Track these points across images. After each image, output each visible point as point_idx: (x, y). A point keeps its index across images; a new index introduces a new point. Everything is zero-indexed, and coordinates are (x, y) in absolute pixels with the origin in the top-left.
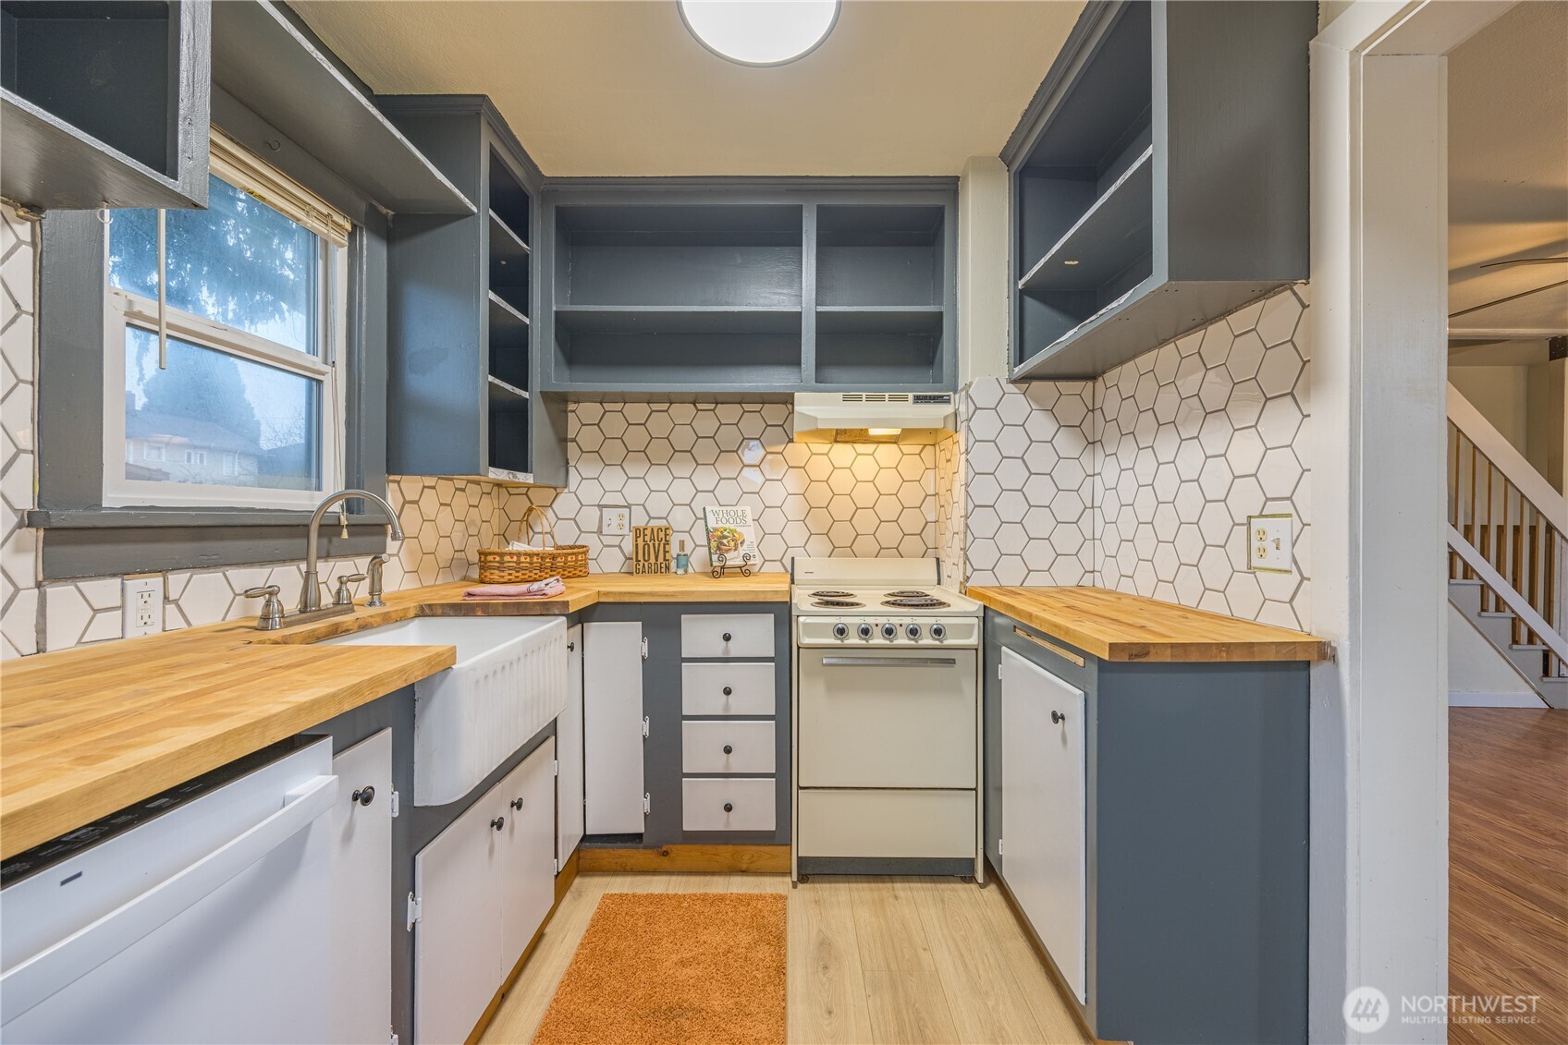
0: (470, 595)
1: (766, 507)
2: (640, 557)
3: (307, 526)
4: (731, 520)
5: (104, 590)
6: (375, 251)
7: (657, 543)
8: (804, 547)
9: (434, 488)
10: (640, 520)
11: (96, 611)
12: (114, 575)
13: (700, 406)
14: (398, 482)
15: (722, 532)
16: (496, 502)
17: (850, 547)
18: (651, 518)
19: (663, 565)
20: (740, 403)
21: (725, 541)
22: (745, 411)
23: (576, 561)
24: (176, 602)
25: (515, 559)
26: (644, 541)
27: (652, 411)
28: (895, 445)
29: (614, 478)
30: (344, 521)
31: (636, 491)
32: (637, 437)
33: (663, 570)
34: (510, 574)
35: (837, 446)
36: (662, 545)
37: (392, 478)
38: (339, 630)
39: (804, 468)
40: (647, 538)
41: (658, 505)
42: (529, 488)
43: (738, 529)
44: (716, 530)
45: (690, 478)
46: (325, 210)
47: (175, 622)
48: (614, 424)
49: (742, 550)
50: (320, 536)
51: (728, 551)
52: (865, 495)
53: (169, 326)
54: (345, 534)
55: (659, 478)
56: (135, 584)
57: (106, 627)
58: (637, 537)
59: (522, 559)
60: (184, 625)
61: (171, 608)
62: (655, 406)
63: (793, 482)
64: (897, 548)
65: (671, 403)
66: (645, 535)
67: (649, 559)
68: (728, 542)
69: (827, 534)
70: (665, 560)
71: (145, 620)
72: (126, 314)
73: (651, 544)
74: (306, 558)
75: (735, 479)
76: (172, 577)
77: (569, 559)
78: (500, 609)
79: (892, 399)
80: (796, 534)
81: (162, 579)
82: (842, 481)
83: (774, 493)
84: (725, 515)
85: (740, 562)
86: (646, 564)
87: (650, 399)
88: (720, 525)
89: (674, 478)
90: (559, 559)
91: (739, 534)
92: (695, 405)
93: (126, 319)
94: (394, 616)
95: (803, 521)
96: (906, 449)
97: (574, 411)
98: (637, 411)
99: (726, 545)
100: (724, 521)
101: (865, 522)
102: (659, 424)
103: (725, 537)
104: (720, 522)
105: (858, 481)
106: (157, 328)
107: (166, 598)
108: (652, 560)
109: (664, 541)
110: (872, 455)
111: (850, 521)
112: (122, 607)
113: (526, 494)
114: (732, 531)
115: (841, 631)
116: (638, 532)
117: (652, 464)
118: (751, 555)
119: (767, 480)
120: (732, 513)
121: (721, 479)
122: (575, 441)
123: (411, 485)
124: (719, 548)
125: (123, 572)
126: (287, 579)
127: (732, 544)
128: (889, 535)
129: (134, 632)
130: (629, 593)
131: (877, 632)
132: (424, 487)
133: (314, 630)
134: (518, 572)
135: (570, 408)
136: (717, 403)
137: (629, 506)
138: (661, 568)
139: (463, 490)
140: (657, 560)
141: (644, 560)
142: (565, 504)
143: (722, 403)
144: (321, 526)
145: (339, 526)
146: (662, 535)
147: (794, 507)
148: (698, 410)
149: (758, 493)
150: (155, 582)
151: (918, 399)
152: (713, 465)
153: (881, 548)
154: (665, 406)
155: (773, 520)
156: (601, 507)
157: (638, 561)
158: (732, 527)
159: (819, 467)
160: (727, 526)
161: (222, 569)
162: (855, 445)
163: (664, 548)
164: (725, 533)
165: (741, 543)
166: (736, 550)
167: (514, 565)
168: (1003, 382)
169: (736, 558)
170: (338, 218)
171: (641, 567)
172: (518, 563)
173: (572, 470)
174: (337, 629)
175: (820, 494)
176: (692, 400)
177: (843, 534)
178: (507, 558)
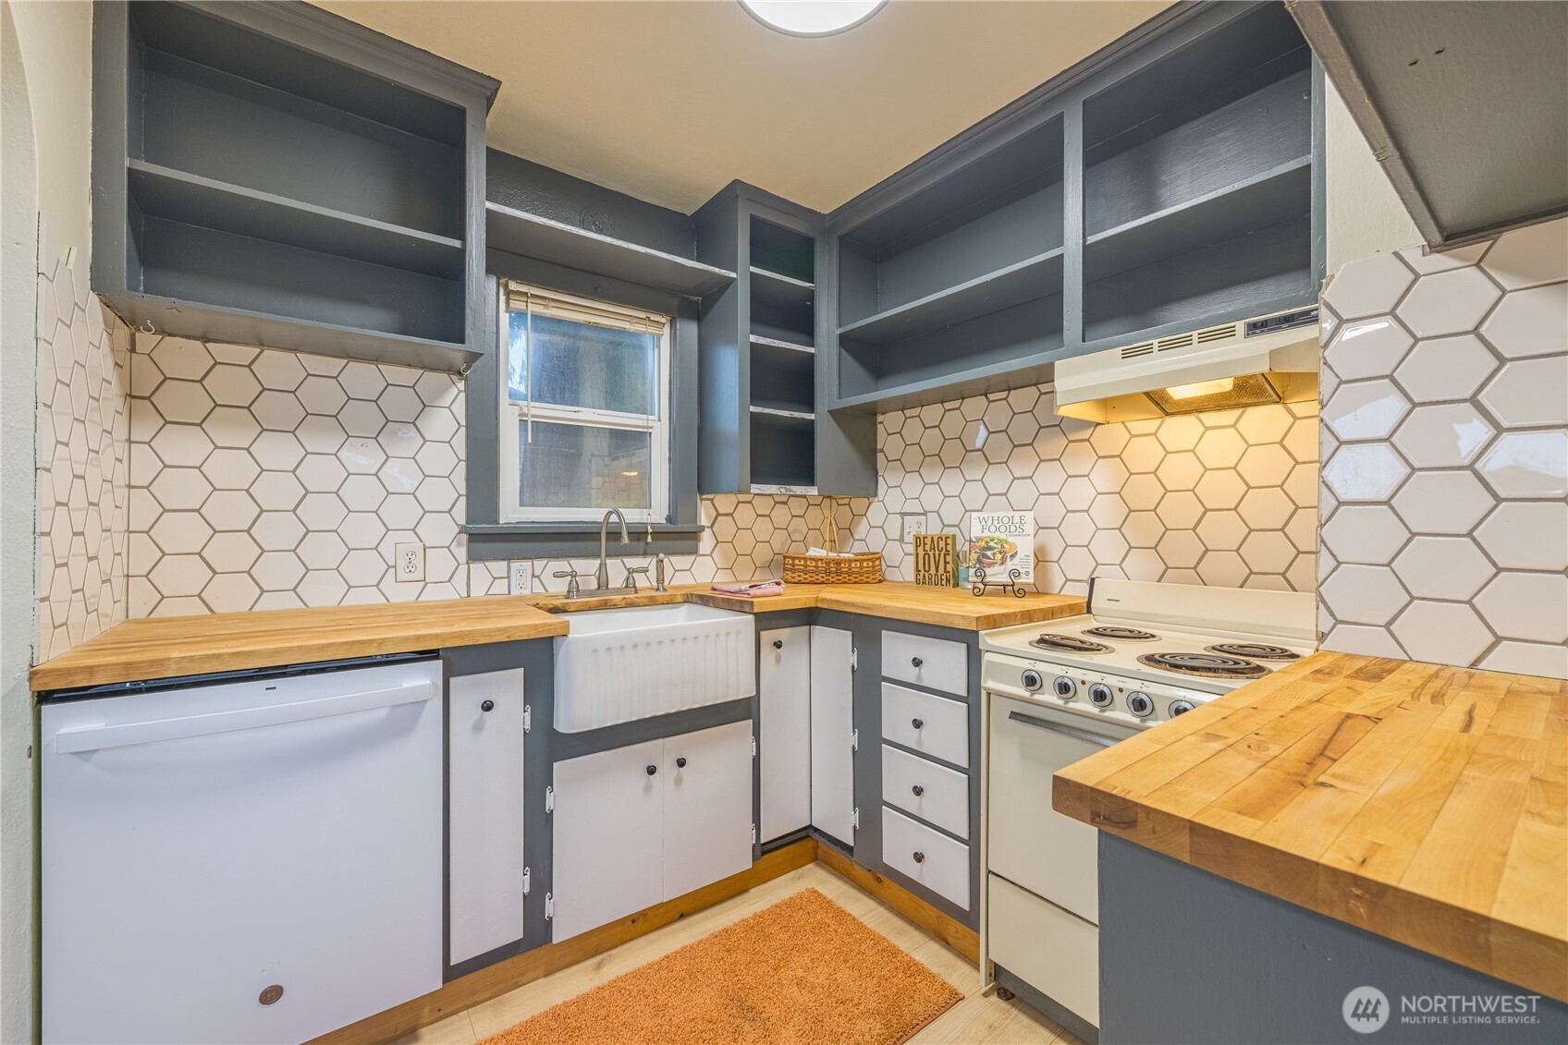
0: (714, 589)
1: (1068, 511)
2: (921, 568)
3: (600, 533)
4: (1003, 529)
5: (499, 567)
6: (690, 329)
7: (937, 552)
8: (1120, 565)
9: (750, 502)
10: (934, 529)
11: (495, 578)
12: (504, 560)
13: (991, 397)
14: (712, 500)
15: (987, 543)
16: (827, 513)
17: (1195, 568)
18: (945, 526)
19: (944, 577)
20: (1035, 385)
21: (989, 553)
22: (1041, 394)
23: (861, 567)
24: (538, 577)
25: (802, 562)
26: (924, 550)
27: (946, 411)
28: (1279, 407)
29: (912, 485)
30: (650, 530)
31: (931, 498)
32: (932, 440)
33: (944, 582)
34: (799, 576)
35: (1169, 420)
36: (942, 555)
37: (704, 497)
38: (608, 604)
39: (1119, 456)
40: (928, 548)
41: (951, 512)
42: (850, 498)
43: (1010, 539)
44: (979, 539)
45: (981, 480)
46: (643, 315)
47: (538, 589)
48: (913, 430)
49: (1010, 565)
50: (607, 540)
51: (990, 565)
52: (1222, 489)
53: (533, 416)
54: (649, 540)
55: (952, 482)
56: (516, 565)
57: (500, 588)
58: (917, 546)
59: (809, 563)
60: (544, 591)
61: (536, 580)
62: (948, 405)
63: (1104, 476)
64: (1283, 575)
65: (963, 399)
66: (925, 544)
67: (929, 570)
68: (994, 554)
69: (1155, 548)
70: (946, 571)
71: (521, 585)
72: (520, 415)
73: (931, 554)
74: (597, 555)
75: (1031, 478)
76: (536, 562)
77: (853, 565)
78: (720, 602)
79: (1202, 339)
80: (1108, 547)
81: (530, 563)
82: (1180, 471)
83: (1078, 494)
84: (995, 522)
85: (1005, 579)
86: (926, 574)
87: (942, 396)
88: (987, 533)
89: (966, 481)
90: (843, 565)
91: (1011, 545)
92: (986, 397)
93: (519, 418)
94: (660, 600)
95: (1119, 529)
96: (1299, 409)
97: (882, 423)
98: (932, 413)
99: (988, 558)
100: (993, 529)
101: (1222, 530)
102: (953, 423)
103: (990, 548)
104: (986, 532)
105: (1206, 470)
106: (526, 419)
107: (533, 576)
108: (933, 571)
109: (944, 551)
110: (1234, 426)
111: (1194, 529)
112: (508, 577)
113: (849, 504)
114: (1001, 542)
115: (1031, 681)
116: (919, 541)
117: (946, 468)
118: (1022, 571)
119: (1069, 476)
120: (1006, 520)
121: (1015, 478)
122: (883, 451)
123: (724, 502)
124: (979, 561)
125: (509, 559)
126: (588, 567)
127: (999, 556)
128: (1270, 552)
129: (515, 592)
130: (838, 601)
131: (1083, 691)
132: (739, 502)
133: (587, 602)
134: (806, 574)
135: (879, 420)
136: (1009, 390)
137: (925, 514)
138: (942, 580)
139: (785, 503)
140: (937, 571)
141: (925, 570)
142: (876, 513)
143: (1015, 389)
144: (607, 533)
145: (647, 533)
146: (942, 544)
147: (1107, 511)
148: (990, 402)
149: (1058, 494)
150: (527, 564)
151: (1254, 328)
152: (1006, 463)
153: (1252, 573)
154: (956, 404)
155: (1078, 528)
156: (903, 514)
157: (918, 571)
158: (1003, 536)
159: (1143, 454)
160: (996, 535)
161: (568, 559)
162: (1201, 415)
163: (945, 558)
164: (992, 544)
165: (1011, 556)
166: (1002, 564)
167: (802, 567)
168: (1414, 257)
169: (1001, 573)
170: (654, 317)
171: (921, 577)
172: (806, 566)
173: (880, 479)
174: (606, 603)
175: (1144, 491)
176: (983, 392)
177: (1182, 549)
178: (797, 562)
